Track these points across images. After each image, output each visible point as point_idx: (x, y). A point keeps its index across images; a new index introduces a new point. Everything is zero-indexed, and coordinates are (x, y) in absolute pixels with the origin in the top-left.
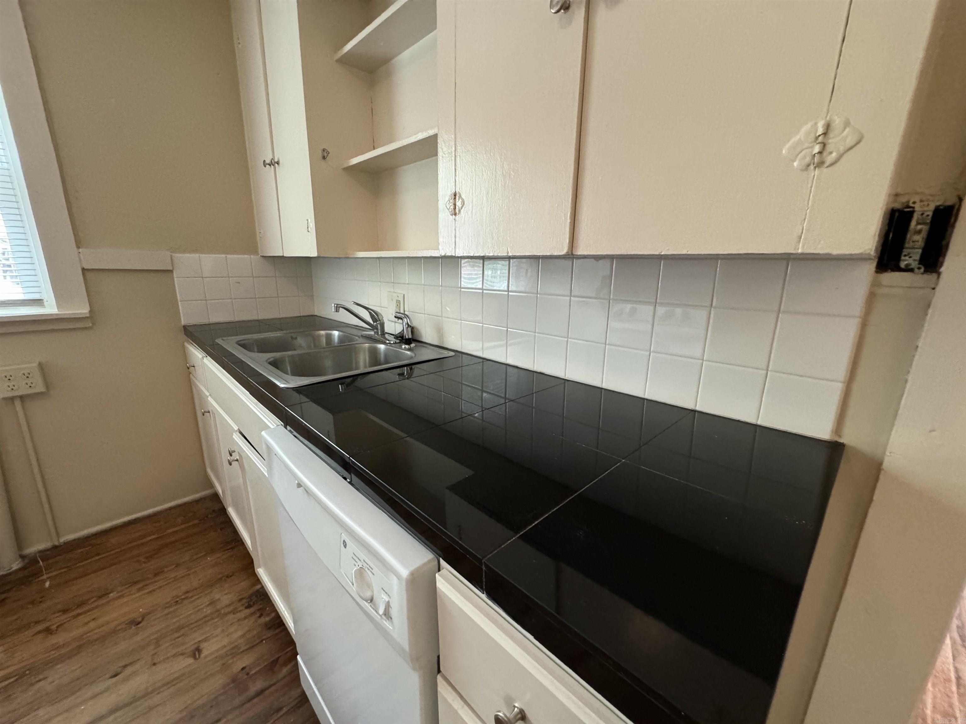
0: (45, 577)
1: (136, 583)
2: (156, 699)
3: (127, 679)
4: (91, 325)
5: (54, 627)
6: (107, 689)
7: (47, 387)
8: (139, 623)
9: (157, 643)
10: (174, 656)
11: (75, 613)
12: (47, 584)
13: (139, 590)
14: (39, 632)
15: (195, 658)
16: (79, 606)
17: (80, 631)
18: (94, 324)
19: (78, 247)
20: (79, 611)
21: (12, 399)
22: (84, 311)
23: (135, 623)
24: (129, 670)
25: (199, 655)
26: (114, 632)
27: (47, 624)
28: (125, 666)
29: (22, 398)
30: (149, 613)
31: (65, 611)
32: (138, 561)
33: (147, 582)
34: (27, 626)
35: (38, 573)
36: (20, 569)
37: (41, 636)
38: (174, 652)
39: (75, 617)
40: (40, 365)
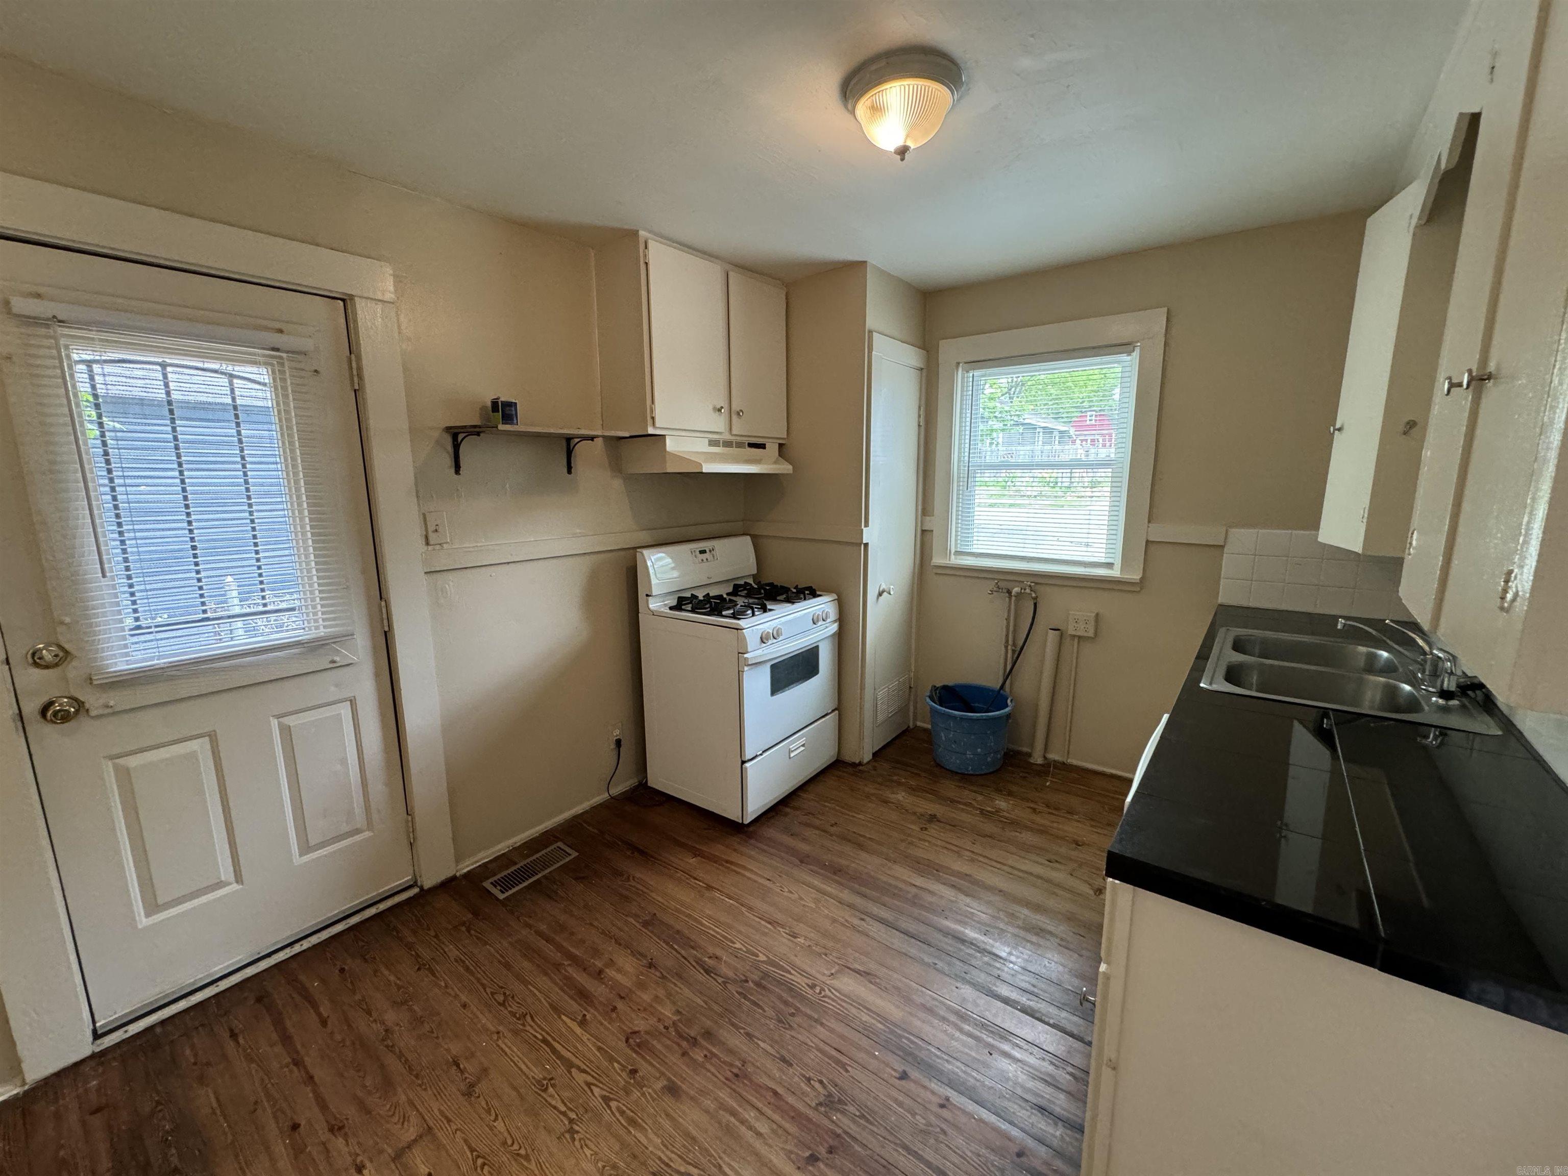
0: (1049, 778)
1: (1092, 820)
2: (1060, 892)
3: (1053, 868)
4: (1139, 589)
5: (1038, 810)
6: (1042, 864)
7: (1096, 633)
8: (1079, 845)
9: (1081, 865)
10: (1086, 881)
11: (1050, 811)
12: (1048, 784)
13: (1092, 826)
14: (1031, 808)
15: (1095, 894)
16: (1056, 809)
17: (1048, 823)
18: (1141, 589)
19: (1149, 522)
20: (1054, 812)
21: (1074, 636)
22: (1135, 577)
23: (1077, 844)
24: (1057, 865)
25: (1099, 894)
26: (1062, 838)
27: (1036, 807)
28: (1057, 861)
29: (1080, 637)
30: (1088, 845)
31: (1048, 806)
32: (1103, 807)
33: (1099, 825)
34: (1028, 800)
35: (1047, 773)
36: (1040, 765)
37: (1030, 810)
38: (1087, 879)
39: (1049, 813)
40: (1097, 615)
